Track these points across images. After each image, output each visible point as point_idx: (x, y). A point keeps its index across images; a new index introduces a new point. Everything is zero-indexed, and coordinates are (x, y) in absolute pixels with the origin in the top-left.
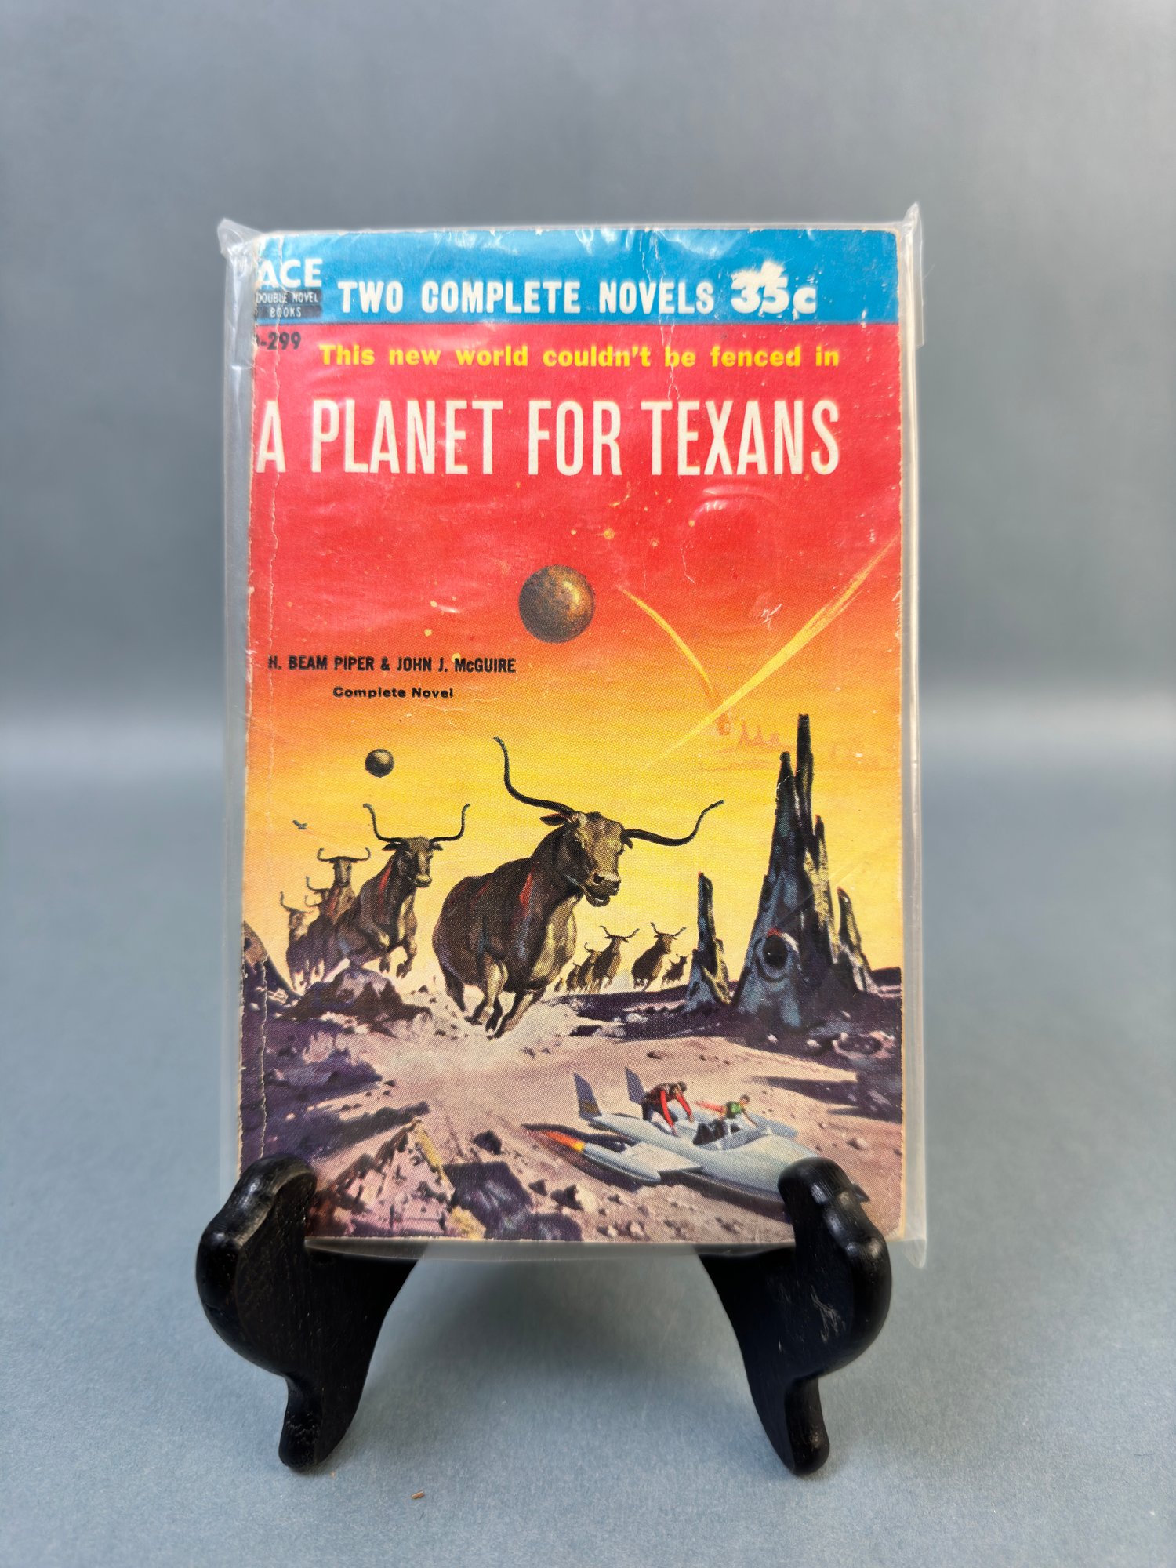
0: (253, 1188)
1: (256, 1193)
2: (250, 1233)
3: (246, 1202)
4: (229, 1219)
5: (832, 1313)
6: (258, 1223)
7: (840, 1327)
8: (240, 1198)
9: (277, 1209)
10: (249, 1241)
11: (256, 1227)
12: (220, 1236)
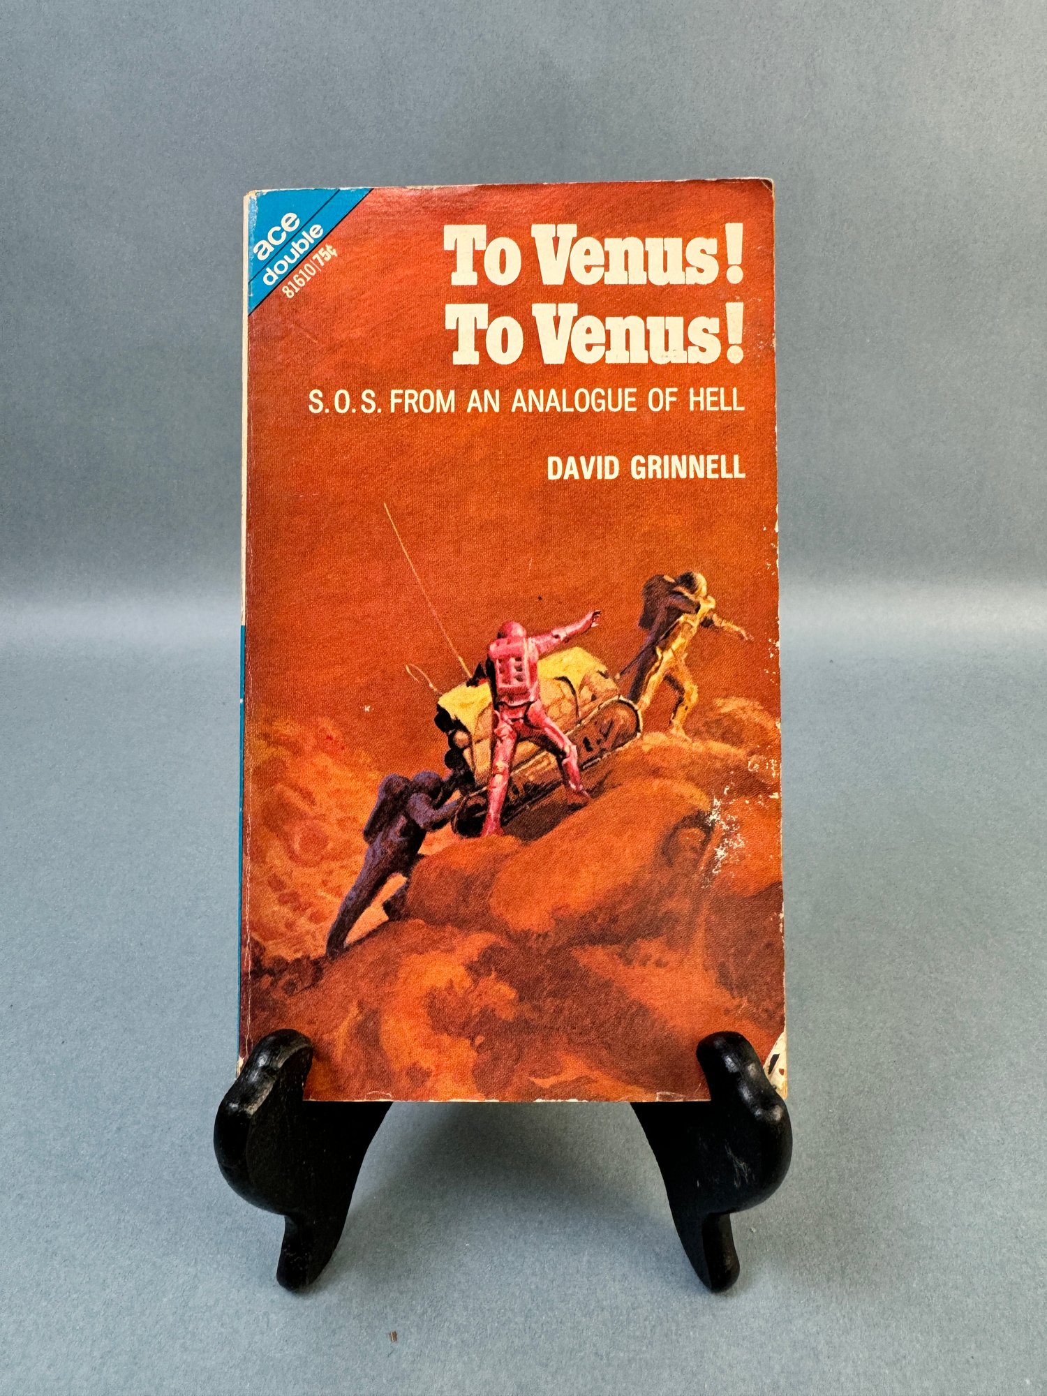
0: (262, 1062)
1: (264, 1068)
2: (260, 1102)
3: (254, 1077)
4: (240, 1092)
5: (742, 1165)
6: (266, 1094)
7: (750, 1175)
8: (251, 1073)
9: (281, 1080)
10: (259, 1109)
11: (264, 1098)
12: (234, 1106)
